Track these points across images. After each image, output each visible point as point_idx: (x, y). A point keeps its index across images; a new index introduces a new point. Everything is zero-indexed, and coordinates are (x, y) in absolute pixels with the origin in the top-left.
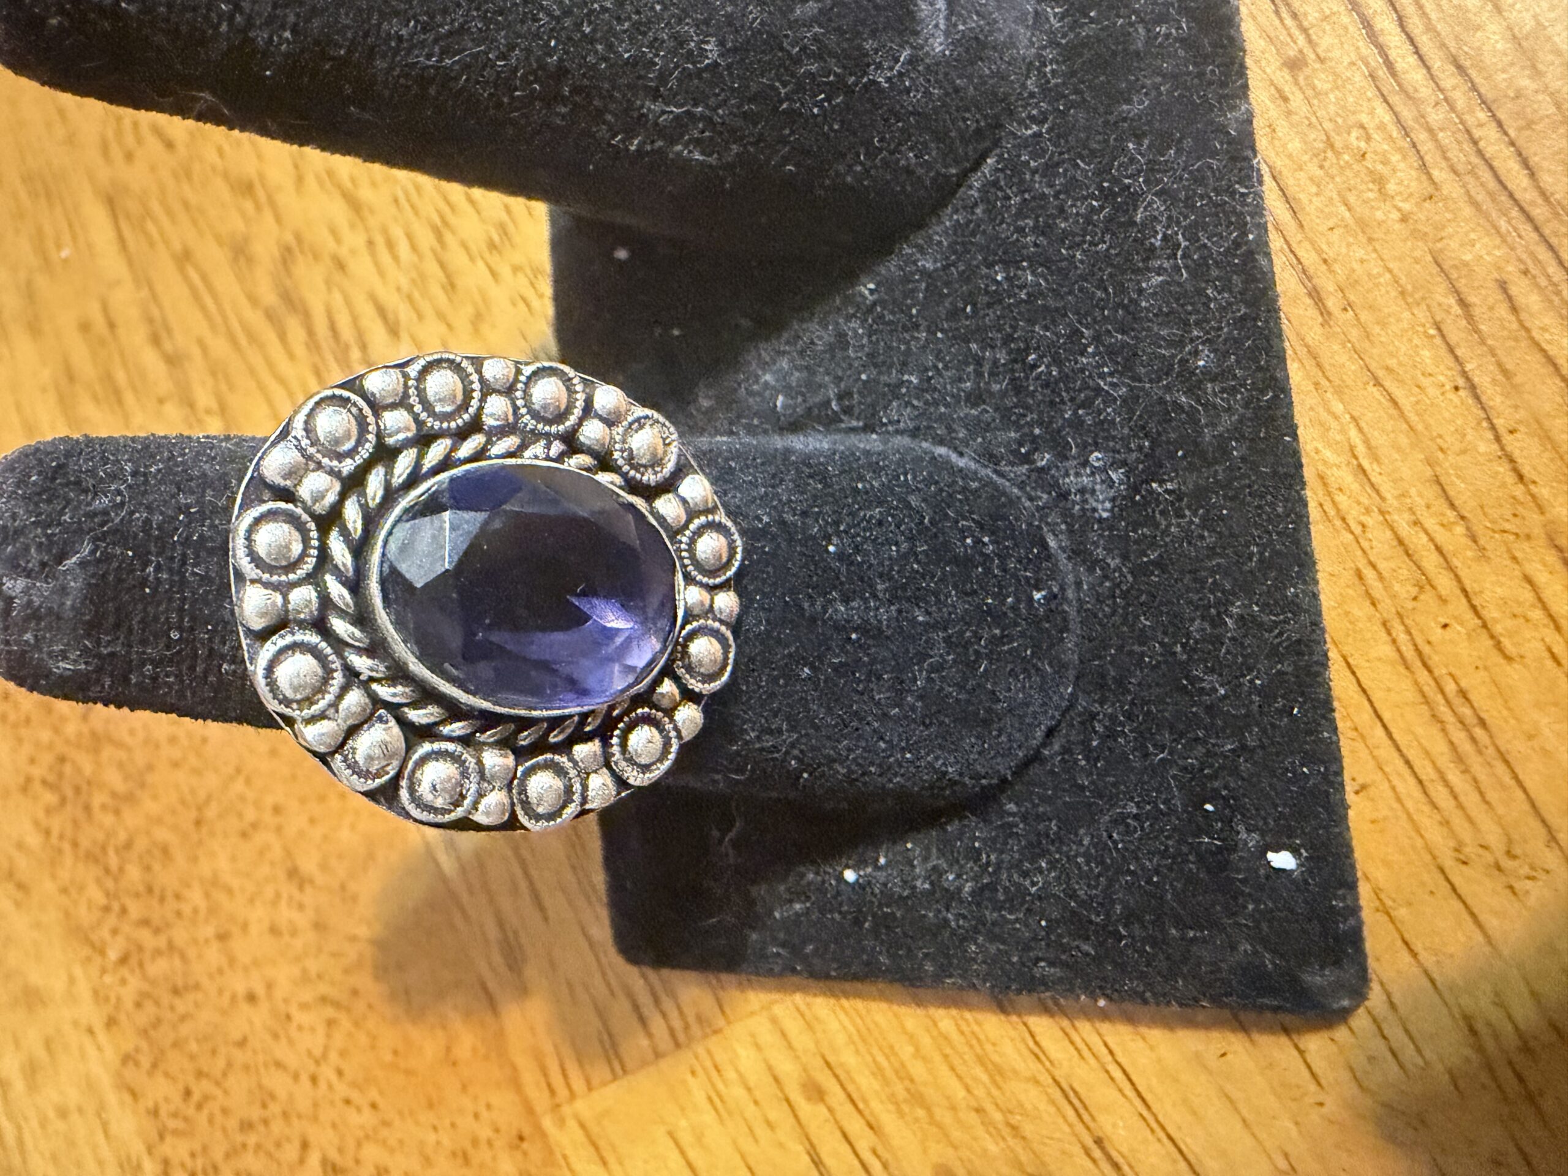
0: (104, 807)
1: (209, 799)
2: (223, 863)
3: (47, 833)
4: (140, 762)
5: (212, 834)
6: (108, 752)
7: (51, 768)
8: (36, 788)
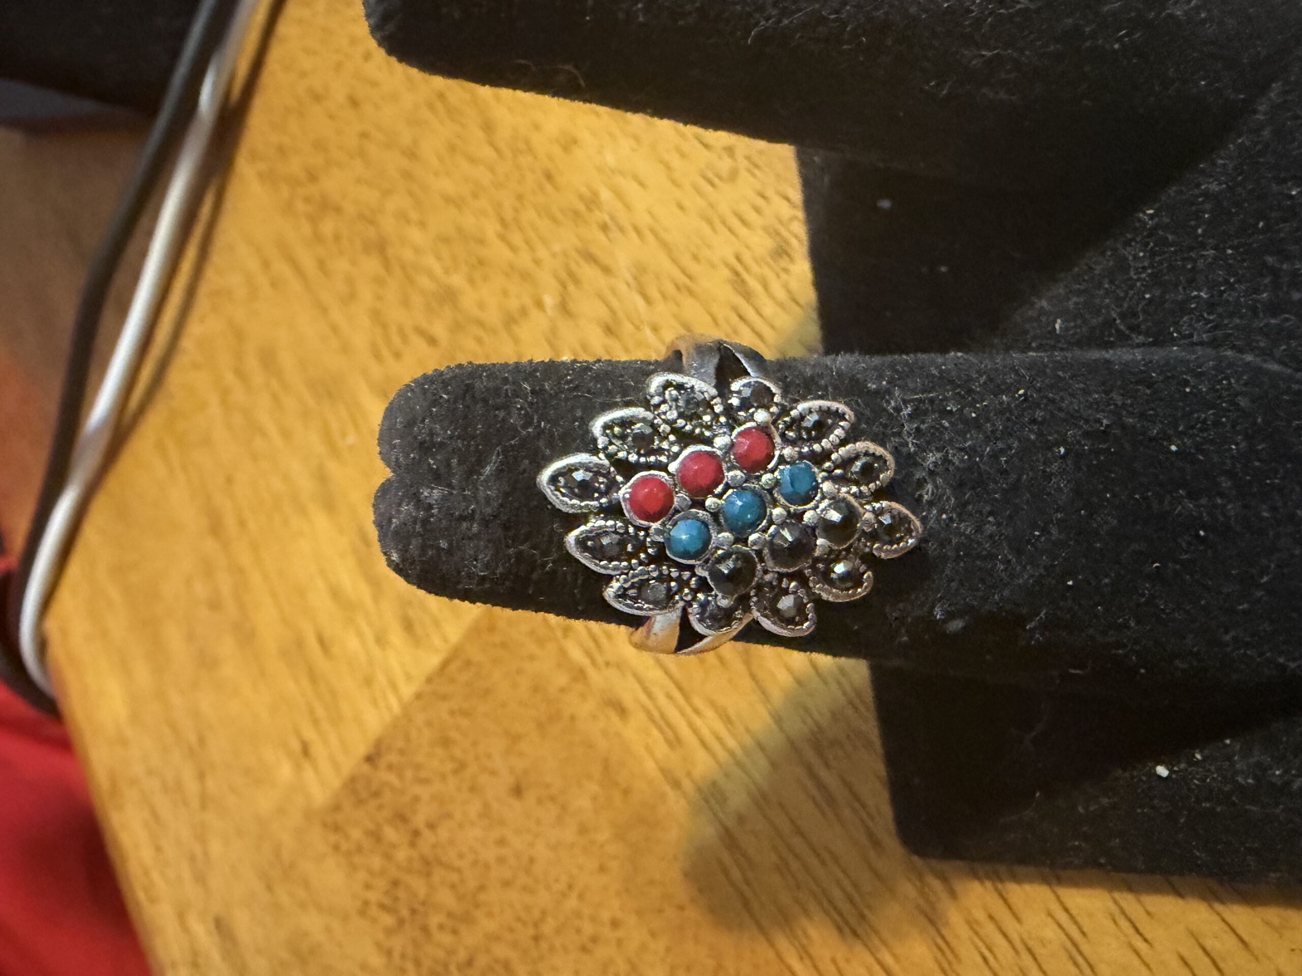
0: (441, 927)
3: (389, 953)
4: (472, 884)
5: (552, 949)
6: (438, 874)
7: (386, 893)
8: (374, 911)
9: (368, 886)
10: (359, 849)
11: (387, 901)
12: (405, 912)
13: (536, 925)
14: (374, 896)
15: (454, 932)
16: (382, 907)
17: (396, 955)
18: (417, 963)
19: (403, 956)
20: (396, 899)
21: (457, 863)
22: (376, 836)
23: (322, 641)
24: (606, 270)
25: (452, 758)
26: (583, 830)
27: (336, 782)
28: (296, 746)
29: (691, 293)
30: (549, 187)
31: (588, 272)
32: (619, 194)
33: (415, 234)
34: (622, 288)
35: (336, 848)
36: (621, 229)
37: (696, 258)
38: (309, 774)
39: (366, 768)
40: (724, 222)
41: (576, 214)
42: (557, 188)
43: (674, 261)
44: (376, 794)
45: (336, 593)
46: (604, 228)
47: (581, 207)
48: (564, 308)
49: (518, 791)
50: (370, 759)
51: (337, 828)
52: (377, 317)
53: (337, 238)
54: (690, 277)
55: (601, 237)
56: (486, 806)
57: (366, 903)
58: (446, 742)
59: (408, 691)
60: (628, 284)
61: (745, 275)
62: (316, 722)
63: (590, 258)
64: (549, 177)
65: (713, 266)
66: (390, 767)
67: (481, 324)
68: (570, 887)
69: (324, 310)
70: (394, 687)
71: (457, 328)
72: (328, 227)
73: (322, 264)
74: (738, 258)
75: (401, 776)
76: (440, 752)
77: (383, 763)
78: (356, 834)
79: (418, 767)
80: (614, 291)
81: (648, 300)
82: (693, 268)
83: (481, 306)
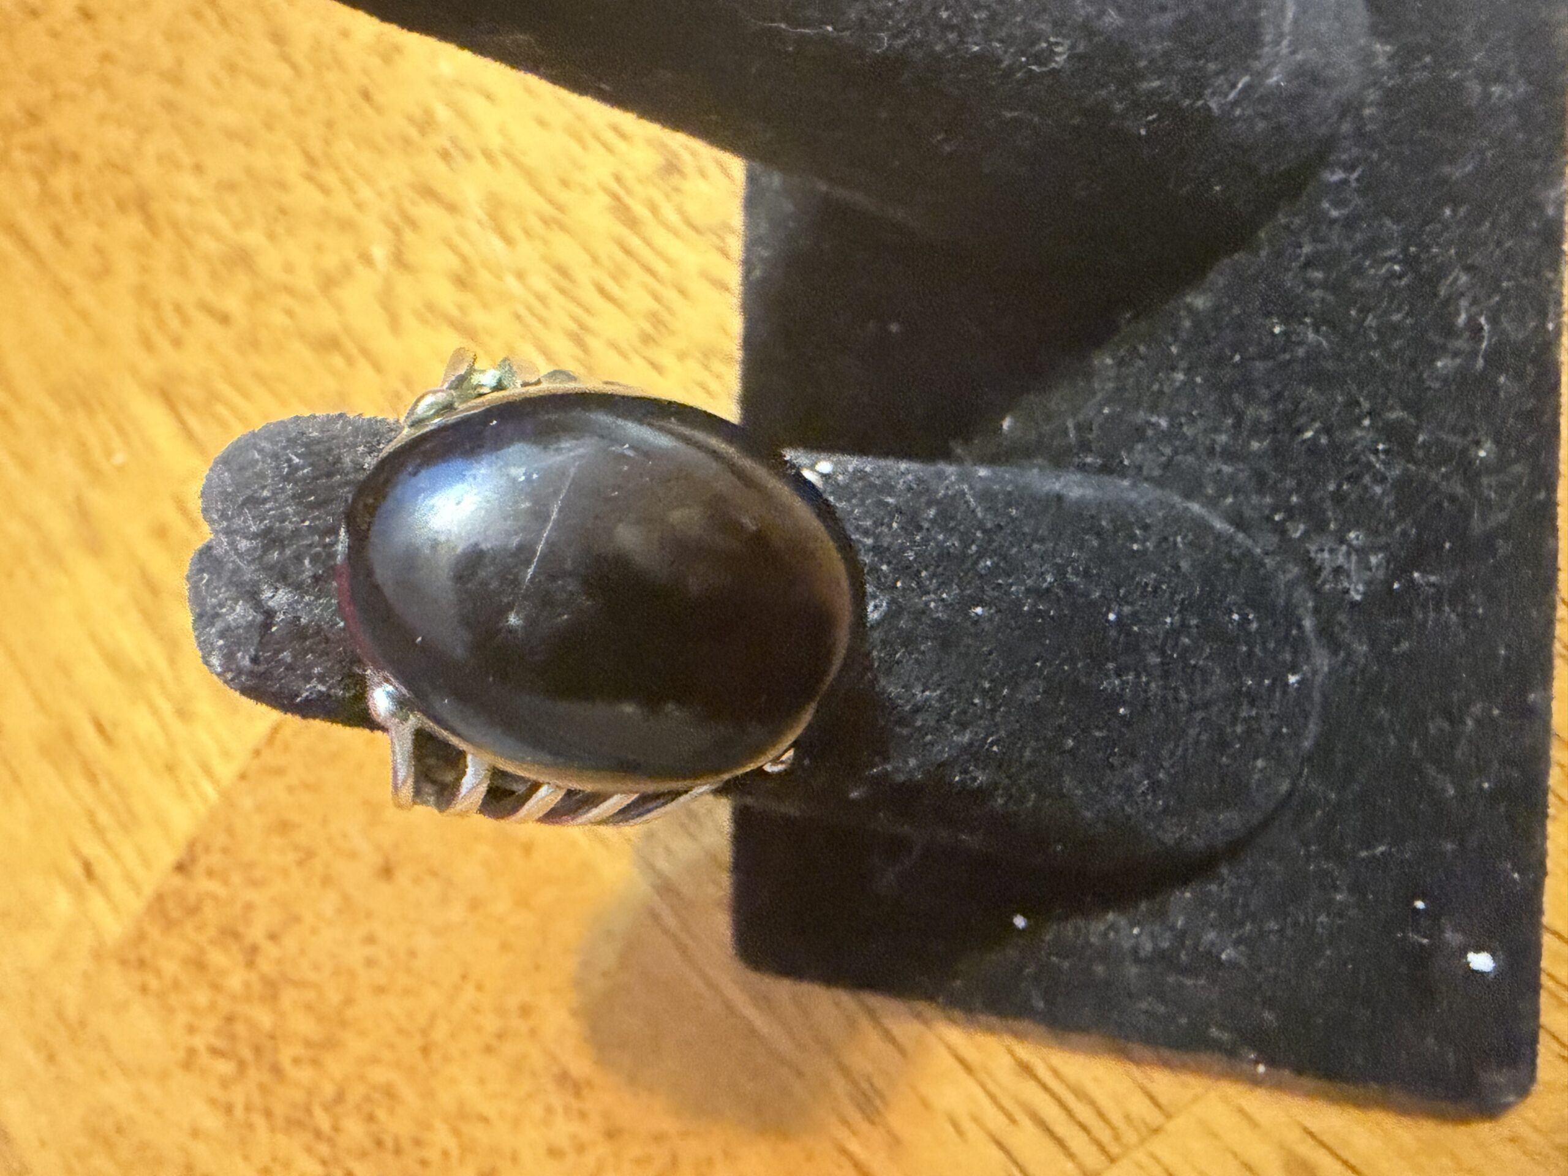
0: (297, 1061)
1: (433, 1018)
2: (469, 1089)
3: (229, 1109)
4: (334, 998)
5: (447, 1059)
6: (288, 997)
7: (218, 1033)
8: (205, 1059)
9: (191, 1030)
10: (176, 985)
11: (220, 1043)
12: (246, 1053)
13: (425, 1032)
14: (199, 1042)
15: (315, 1062)
16: (215, 1052)
17: (239, 1112)
18: (268, 1114)
19: (248, 1108)
20: (233, 1037)
21: (312, 976)
22: (198, 964)
23: (100, 728)
24: (452, 208)
25: (296, 848)
26: (475, 905)
27: (135, 904)
28: (75, 868)
29: (563, 227)
30: (368, 110)
31: (426, 211)
32: (461, 114)
33: (189, 183)
34: (473, 228)
35: (144, 989)
36: (468, 157)
37: (565, 183)
38: (97, 904)
39: (177, 881)
40: (597, 138)
41: (407, 141)
42: (379, 110)
43: (540, 191)
44: (193, 910)
45: (114, 661)
46: (445, 155)
47: (413, 132)
48: (399, 260)
49: (387, 872)
50: (181, 868)
51: (142, 963)
52: (142, 293)
53: (77, 197)
54: (560, 208)
55: (441, 167)
56: (346, 898)
57: (192, 1052)
58: (284, 827)
59: (226, 771)
60: (479, 222)
61: (628, 200)
62: (99, 831)
63: (429, 193)
64: (366, 96)
65: (587, 191)
66: (210, 873)
67: (289, 290)
68: (464, 977)
69: (65, 291)
70: (207, 771)
71: (256, 298)
72: (63, 181)
73: (58, 232)
74: (618, 179)
75: (225, 882)
76: (277, 841)
77: (199, 869)
78: (170, 967)
79: (250, 866)
80: (462, 233)
81: (508, 240)
82: (563, 196)
83: (289, 268)
